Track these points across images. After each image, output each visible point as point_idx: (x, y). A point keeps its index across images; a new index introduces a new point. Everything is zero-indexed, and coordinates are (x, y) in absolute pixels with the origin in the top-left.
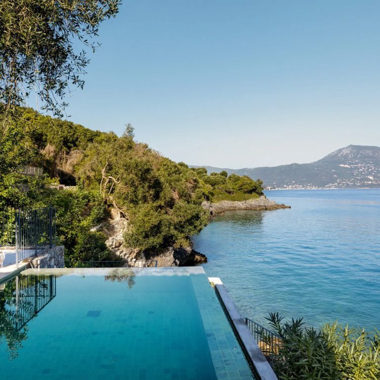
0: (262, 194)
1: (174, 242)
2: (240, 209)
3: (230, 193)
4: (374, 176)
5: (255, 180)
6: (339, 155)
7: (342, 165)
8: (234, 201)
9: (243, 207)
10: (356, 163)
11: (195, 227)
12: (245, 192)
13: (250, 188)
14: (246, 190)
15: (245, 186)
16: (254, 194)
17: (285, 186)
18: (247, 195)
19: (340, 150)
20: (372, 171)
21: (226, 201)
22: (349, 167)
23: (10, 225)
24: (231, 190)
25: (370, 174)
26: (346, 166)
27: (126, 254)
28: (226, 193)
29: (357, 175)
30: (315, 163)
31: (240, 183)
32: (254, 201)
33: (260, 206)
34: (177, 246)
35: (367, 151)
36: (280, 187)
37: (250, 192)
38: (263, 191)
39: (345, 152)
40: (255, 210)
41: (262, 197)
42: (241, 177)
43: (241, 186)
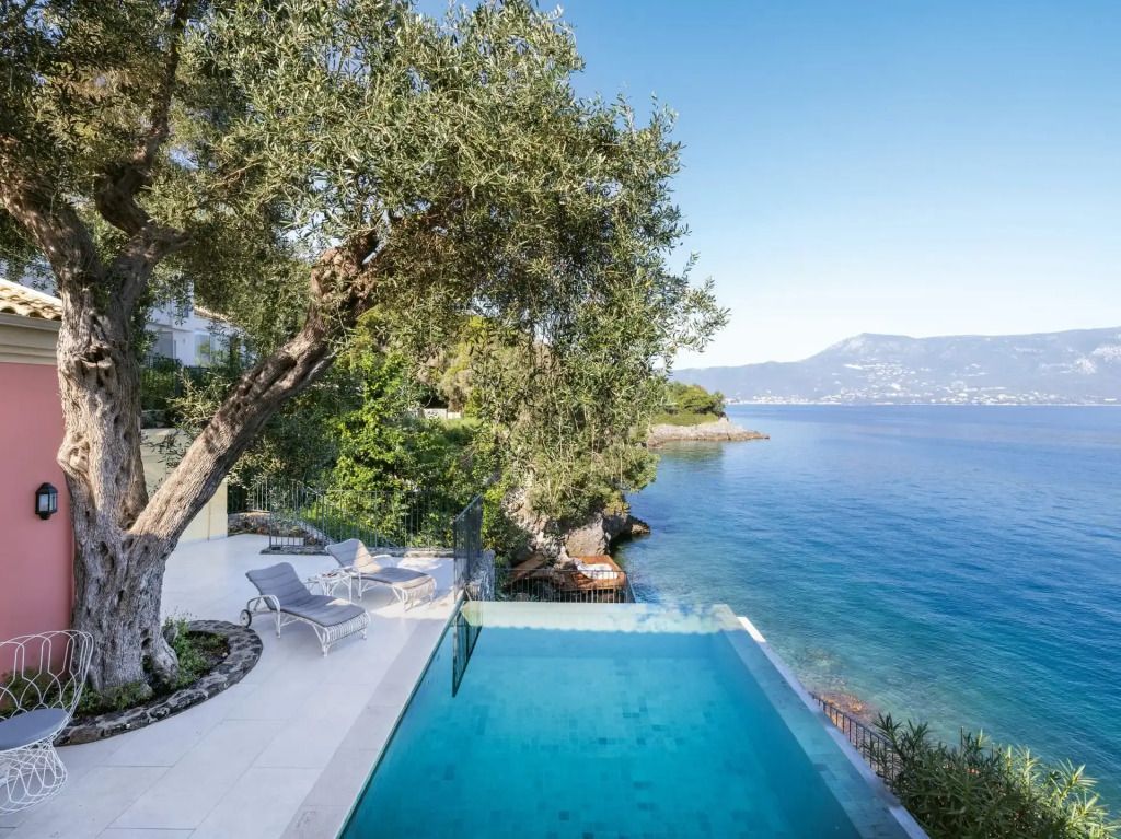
0: (722, 415)
1: (604, 506)
2: (687, 439)
3: (671, 412)
4: (902, 385)
5: (711, 392)
6: (846, 349)
7: (849, 366)
8: (678, 425)
9: (692, 435)
10: (872, 363)
11: (637, 482)
12: (696, 412)
13: (703, 406)
14: (697, 408)
15: (696, 402)
16: (709, 414)
17: (755, 398)
18: (698, 416)
19: (846, 342)
20: (898, 376)
21: (665, 425)
22: (860, 368)
23: (397, 505)
24: (673, 408)
25: (895, 379)
26: (857, 367)
27: (529, 523)
28: (665, 414)
29: (874, 382)
30: (804, 361)
31: (687, 396)
32: (710, 427)
33: (719, 434)
34: (609, 511)
35: (891, 344)
36: (746, 399)
37: (704, 411)
38: (724, 411)
39: (855, 344)
40: (712, 440)
41: (723, 419)
42: (689, 386)
43: (690, 401)
